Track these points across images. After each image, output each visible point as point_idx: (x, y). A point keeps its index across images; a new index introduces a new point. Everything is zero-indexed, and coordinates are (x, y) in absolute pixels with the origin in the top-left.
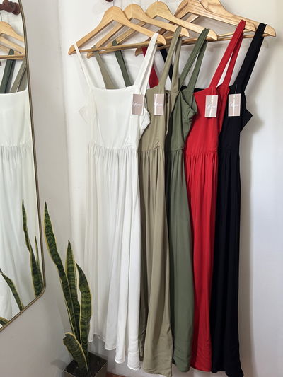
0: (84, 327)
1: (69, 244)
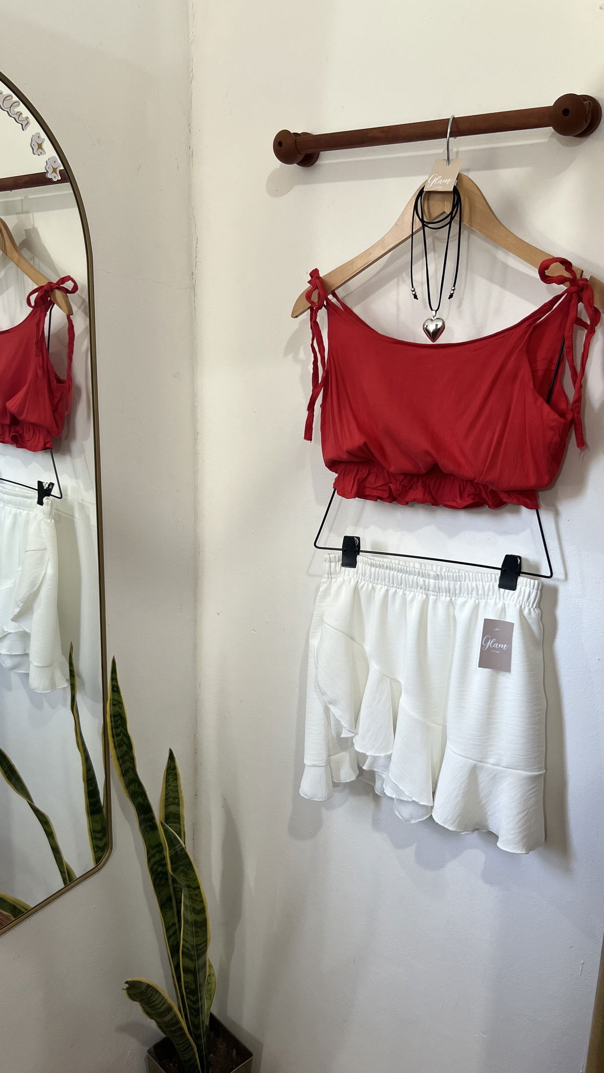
0: (190, 965)
1: (171, 757)
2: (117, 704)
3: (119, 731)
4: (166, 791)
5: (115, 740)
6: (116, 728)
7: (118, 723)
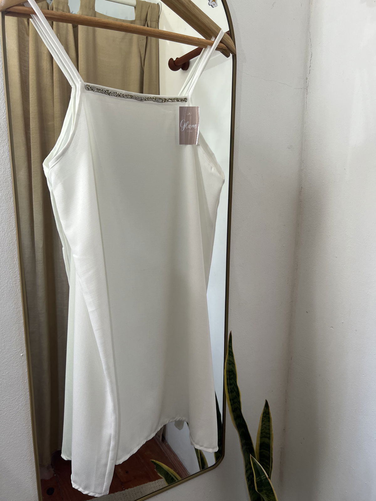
2: (231, 364)
3: (231, 382)
4: (262, 428)
5: (229, 387)
6: (230, 379)
7: (232, 377)
